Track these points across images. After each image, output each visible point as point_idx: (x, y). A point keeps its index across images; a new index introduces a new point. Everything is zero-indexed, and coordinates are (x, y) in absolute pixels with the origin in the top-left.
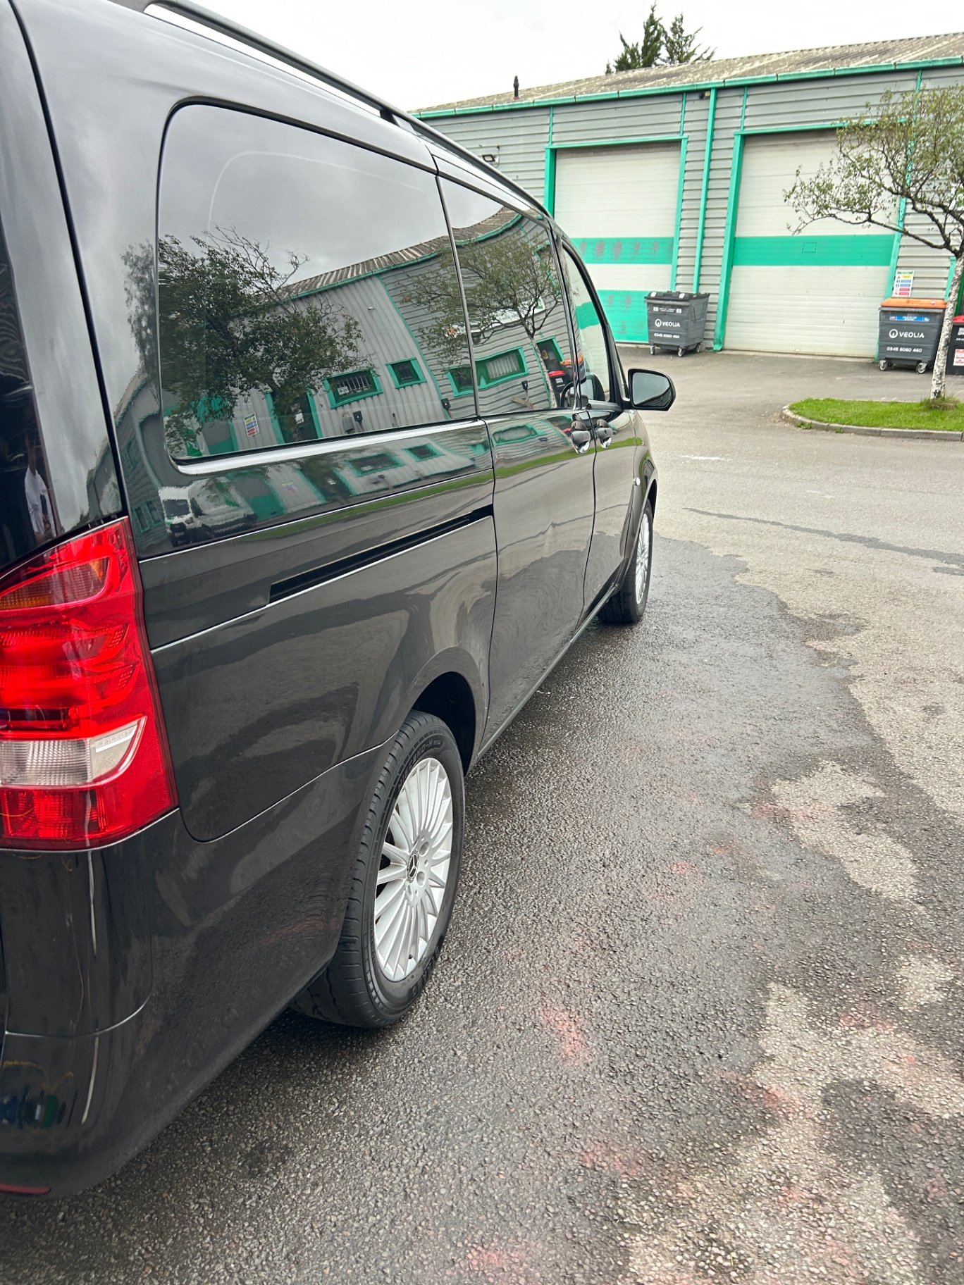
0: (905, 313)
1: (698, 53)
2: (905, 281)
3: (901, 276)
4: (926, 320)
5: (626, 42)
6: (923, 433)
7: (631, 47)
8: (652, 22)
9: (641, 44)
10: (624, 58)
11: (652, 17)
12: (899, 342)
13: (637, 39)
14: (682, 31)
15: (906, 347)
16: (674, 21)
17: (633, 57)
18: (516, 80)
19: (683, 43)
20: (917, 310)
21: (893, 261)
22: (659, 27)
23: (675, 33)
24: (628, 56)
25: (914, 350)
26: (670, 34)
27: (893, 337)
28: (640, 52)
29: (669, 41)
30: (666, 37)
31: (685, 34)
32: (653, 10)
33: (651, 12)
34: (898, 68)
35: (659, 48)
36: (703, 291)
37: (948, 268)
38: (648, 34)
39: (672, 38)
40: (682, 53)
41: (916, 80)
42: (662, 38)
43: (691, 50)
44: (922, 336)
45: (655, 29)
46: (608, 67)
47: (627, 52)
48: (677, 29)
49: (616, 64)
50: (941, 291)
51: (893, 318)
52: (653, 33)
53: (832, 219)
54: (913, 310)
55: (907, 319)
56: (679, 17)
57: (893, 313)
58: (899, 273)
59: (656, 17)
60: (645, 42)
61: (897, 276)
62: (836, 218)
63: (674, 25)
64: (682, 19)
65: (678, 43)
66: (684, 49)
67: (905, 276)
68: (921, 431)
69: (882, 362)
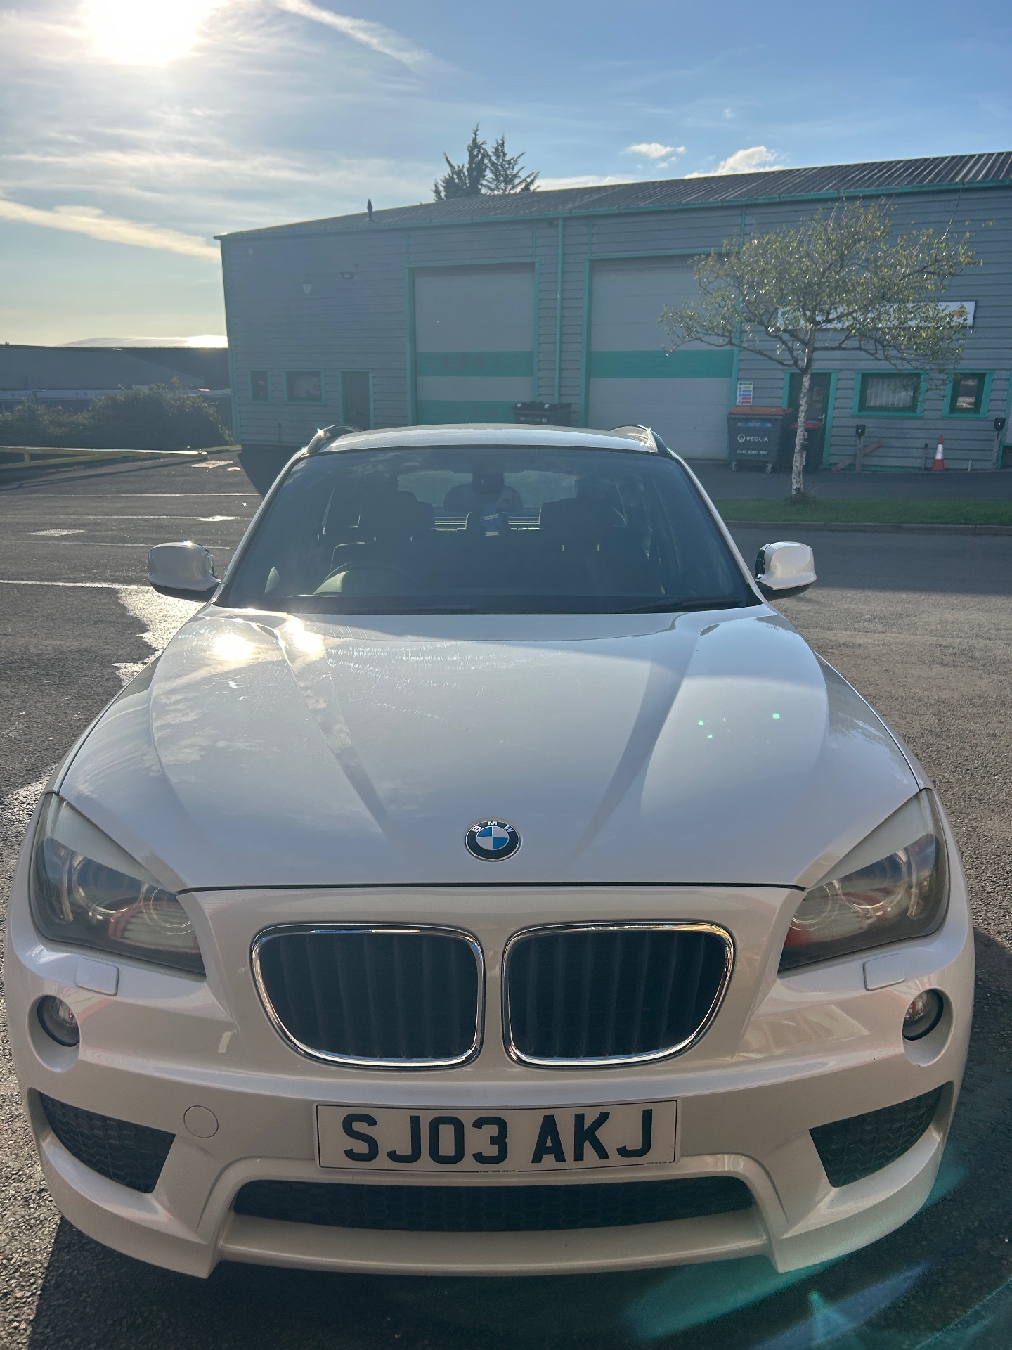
0: (750, 420)
1: (523, 175)
2: (746, 391)
3: (742, 386)
4: (769, 425)
5: (452, 163)
6: (794, 524)
7: (456, 168)
8: (475, 145)
9: (467, 166)
10: (451, 178)
11: (475, 140)
12: (747, 445)
13: (462, 160)
14: (505, 155)
15: (753, 450)
16: (495, 145)
17: (459, 177)
18: (370, 202)
19: (507, 166)
20: (760, 417)
21: (734, 373)
22: (482, 151)
23: (498, 157)
24: (455, 177)
25: (761, 452)
26: (494, 158)
27: (741, 440)
28: (466, 173)
29: (493, 164)
30: (490, 160)
31: (508, 158)
32: (475, 134)
33: (474, 136)
34: (725, 204)
35: (485, 171)
36: (565, 401)
37: (782, 379)
38: (472, 157)
39: (495, 161)
40: (507, 176)
41: (741, 215)
42: (486, 161)
43: (515, 171)
44: (766, 439)
45: (479, 152)
46: (436, 186)
47: (453, 173)
48: (499, 152)
49: (443, 184)
50: (778, 400)
51: (740, 424)
52: (477, 155)
53: (699, 342)
54: (757, 417)
55: (752, 424)
56: (501, 142)
57: (740, 420)
58: (740, 384)
59: (480, 140)
60: (470, 163)
61: (739, 386)
62: (702, 341)
63: (497, 149)
64: (503, 144)
65: (502, 166)
66: (508, 172)
67: (745, 387)
68: (791, 523)
69: (734, 464)
